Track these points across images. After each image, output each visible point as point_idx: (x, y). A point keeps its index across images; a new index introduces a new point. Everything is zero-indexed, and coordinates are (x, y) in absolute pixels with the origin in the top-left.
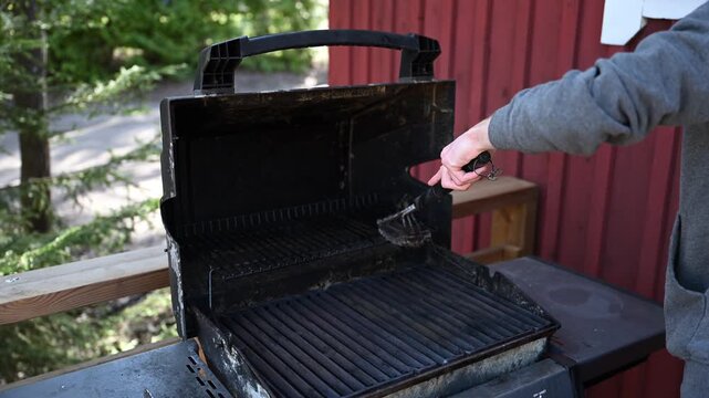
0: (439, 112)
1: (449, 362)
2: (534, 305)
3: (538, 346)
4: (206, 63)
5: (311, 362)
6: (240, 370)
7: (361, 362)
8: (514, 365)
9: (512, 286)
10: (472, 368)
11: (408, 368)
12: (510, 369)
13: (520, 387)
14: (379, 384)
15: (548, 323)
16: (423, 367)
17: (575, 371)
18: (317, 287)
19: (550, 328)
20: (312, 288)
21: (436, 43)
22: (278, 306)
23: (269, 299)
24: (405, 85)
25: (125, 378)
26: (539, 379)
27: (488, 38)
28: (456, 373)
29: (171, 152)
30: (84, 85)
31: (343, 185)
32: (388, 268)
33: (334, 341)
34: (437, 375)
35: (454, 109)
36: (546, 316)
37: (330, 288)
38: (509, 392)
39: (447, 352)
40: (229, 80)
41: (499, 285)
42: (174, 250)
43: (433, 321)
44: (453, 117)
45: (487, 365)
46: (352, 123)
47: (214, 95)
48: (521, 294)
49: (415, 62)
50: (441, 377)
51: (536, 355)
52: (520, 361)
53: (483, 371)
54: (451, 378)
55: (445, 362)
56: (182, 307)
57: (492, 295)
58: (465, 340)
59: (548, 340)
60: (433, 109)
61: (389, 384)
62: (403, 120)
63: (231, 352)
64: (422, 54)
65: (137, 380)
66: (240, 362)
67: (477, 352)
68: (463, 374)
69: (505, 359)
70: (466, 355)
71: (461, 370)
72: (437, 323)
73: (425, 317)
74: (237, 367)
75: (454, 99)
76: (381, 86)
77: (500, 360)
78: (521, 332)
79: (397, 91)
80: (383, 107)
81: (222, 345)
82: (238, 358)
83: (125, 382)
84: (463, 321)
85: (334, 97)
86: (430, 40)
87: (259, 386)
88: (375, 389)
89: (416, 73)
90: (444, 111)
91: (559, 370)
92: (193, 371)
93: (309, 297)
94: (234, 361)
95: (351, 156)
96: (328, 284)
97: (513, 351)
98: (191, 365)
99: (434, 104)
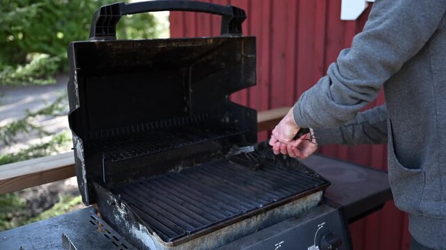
0: (246, 57)
1: (264, 206)
2: (313, 172)
3: (317, 196)
4: (97, 19)
5: (174, 211)
6: (127, 218)
7: (207, 209)
8: (303, 209)
9: (298, 162)
10: (277, 210)
11: (238, 211)
12: (301, 212)
13: (309, 221)
14: (220, 220)
15: (323, 182)
16: (247, 210)
17: (343, 211)
18: (173, 170)
19: (324, 185)
20: (170, 171)
21: (243, 11)
22: (149, 182)
23: (143, 178)
24: (225, 38)
25: (48, 230)
26: (320, 216)
27: (271, 22)
28: (268, 213)
29: (76, 78)
30: (9, 67)
31: (186, 109)
32: (219, 158)
33: (188, 199)
34: (256, 214)
35: (255, 54)
36: (321, 178)
37: (182, 170)
38: (303, 223)
39: (262, 201)
40: (113, 32)
41: (290, 163)
42: (79, 144)
43: (251, 185)
44: (255, 60)
45: (287, 208)
46: (191, 69)
47: (103, 41)
48: (304, 167)
49: (230, 24)
50: (259, 216)
51: (316, 203)
52: (307, 207)
53: (285, 212)
54: (264, 217)
55: (261, 206)
56: (85, 182)
57: (285, 169)
58: (273, 194)
59: (324, 192)
60: (242, 56)
61: (226, 220)
62: (223, 65)
63: (120, 206)
64: (235, 18)
65: (56, 231)
66: (127, 212)
67: (280, 200)
68: (272, 215)
69: (298, 205)
70: (274, 202)
71: (271, 212)
72: (253, 186)
73: (245, 183)
74: (125, 215)
75: (255, 49)
76: (210, 39)
77: (295, 206)
78: (307, 188)
79: (220, 43)
80: (210, 57)
81: (114, 204)
82: (126, 210)
83: (48, 233)
84: (270, 184)
85: (180, 46)
86: (240, 9)
87: (140, 226)
88: (218, 223)
89: (231, 31)
90: (249, 56)
91: (332, 210)
92: (94, 224)
93: (169, 176)
94: (122, 212)
95: (191, 90)
96: (180, 168)
97: (302, 199)
98: (93, 221)
99: (243, 53)
